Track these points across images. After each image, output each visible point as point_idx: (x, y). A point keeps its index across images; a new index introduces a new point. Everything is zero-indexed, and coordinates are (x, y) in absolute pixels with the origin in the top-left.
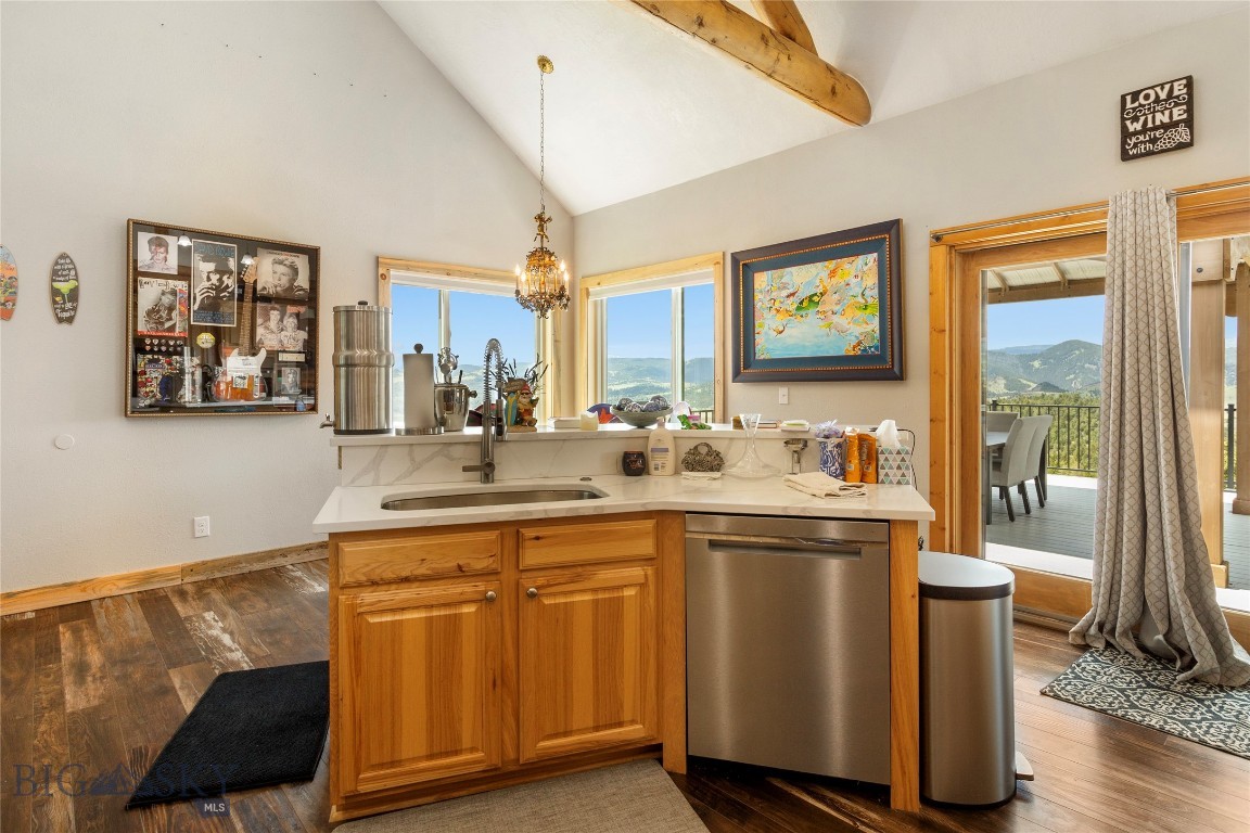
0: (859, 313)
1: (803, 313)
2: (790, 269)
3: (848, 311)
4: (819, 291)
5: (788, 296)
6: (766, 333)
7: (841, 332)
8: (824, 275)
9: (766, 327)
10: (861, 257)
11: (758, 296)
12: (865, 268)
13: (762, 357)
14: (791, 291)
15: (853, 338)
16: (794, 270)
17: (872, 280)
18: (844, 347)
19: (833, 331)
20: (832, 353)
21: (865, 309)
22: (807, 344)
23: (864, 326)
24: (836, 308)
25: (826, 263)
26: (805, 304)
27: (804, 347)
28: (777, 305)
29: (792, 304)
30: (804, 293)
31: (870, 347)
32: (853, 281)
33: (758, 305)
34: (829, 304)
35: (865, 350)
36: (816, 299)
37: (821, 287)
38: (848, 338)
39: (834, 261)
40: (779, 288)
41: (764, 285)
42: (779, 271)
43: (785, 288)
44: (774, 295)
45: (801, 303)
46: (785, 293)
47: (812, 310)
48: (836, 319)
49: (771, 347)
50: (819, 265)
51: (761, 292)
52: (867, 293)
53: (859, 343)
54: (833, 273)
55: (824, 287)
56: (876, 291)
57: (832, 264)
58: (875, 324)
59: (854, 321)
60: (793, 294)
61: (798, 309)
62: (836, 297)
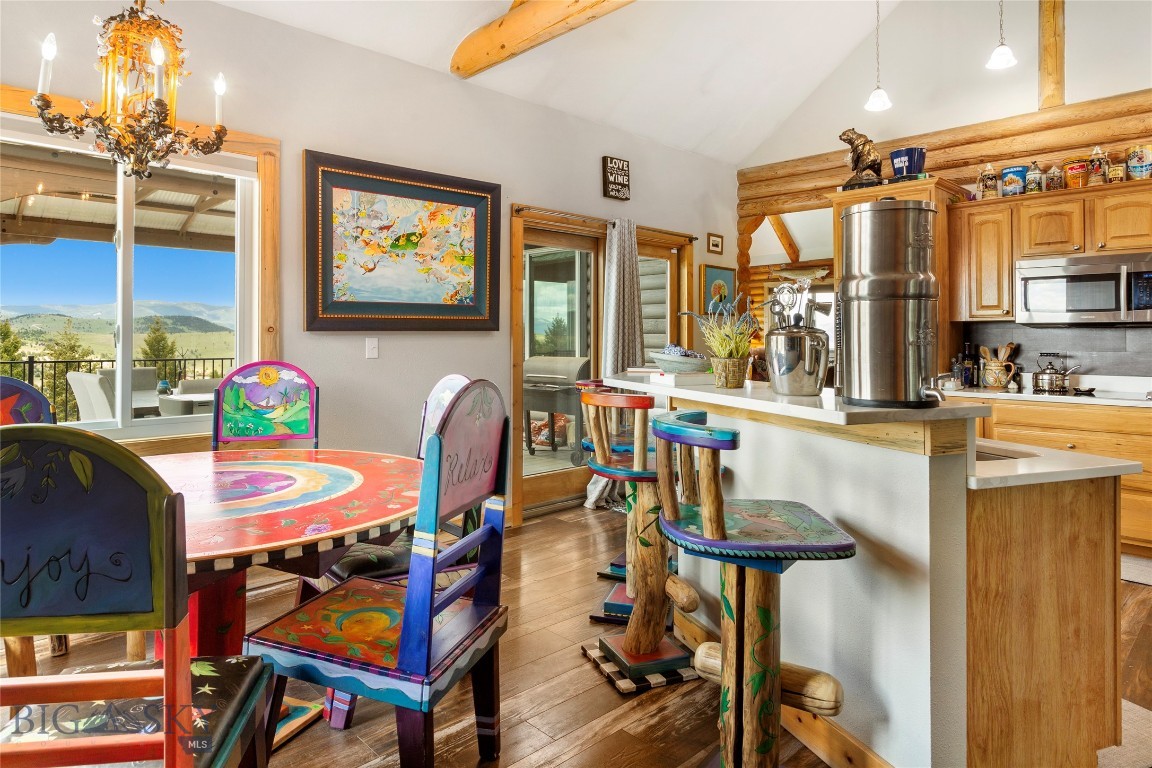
0: (458, 264)
1: (397, 251)
2: (384, 197)
3: (447, 259)
4: (418, 231)
5: (381, 229)
6: (349, 269)
7: (440, 279)
8: (425, 215)
9: (350, 262)
10: (461, 207)
11: (337, 219)
12: (464, 220)
13: (343, 299)
14: (385, 223)
15: (452, 288)
16: (390, 199)
17: (469, 233)
18: (442, 296)
19: (432, 276)
20: (430, 301)
21: (463, 260)
22: (403, 288)
23: (461, 276)
24: (436, 254)
25: (427, 203)
26: (402, 242)
27: (399, 291)
28: (366, 235)
29: (386, 239)
30: (401, 229)
31: (466, 298)
32: (453, 230)
33: (338, 231)
34: (429, 246)
35: (461, 300)
36: (413, 238)
37: (420, 227)
38: (446, 286)
39: (435, 204)
40: (369, 216)
41: (347, 207)
42: (369, 195)
43: (376, 217)
44: (362, 222)
45: (397, 240)
46: (377, 224)
47: (410, 251)
48: (435, 265)
49: (356, 287)
50: (419, 203)
51: (343, 214)
52: (465, 244)
53: (457, 293)
54: (433, 216)
55: (423, 227)
56: (472, 244)
57: (433, 206)
58: (470, 277)
59: (454, 271)
60: (388, 228)
61: (394, 246)
62: (435, 241)
